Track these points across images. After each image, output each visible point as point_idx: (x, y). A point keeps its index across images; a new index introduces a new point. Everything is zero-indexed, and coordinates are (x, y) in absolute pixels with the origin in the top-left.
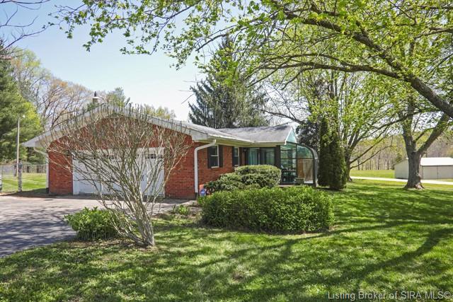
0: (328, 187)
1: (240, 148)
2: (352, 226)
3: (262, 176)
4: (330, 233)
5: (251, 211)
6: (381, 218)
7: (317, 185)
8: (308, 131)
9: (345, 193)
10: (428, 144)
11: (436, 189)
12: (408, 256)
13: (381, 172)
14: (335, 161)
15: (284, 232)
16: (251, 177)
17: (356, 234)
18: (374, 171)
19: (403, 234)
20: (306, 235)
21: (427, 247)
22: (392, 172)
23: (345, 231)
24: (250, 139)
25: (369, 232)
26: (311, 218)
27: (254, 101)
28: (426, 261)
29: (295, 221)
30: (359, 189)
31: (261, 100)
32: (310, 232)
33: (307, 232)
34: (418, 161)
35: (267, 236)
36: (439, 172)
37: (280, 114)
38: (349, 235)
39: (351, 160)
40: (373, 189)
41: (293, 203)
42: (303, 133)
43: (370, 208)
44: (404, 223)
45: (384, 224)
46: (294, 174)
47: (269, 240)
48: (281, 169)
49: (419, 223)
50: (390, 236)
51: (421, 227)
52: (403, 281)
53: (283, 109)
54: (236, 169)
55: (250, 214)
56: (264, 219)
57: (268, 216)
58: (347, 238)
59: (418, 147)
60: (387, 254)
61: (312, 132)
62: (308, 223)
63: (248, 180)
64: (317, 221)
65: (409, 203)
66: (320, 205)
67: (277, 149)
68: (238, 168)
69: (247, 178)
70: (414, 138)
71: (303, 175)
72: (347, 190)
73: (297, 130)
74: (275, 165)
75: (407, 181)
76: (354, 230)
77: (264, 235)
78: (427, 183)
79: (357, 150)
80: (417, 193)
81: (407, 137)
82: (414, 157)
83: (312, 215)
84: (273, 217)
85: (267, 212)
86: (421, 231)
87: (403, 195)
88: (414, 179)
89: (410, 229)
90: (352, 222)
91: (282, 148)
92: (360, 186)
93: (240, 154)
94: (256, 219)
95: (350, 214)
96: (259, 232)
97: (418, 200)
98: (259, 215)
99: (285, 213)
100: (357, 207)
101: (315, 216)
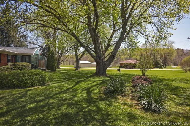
0: (50, 70)
1: (11, 55)
2: (54, 82)
3: (22, 66)
4: (45, 86)
5: (10, 80)
6: (64, 79)
7: (46, 70)
8: (45, 50)
9: (56, 72)
10: (82, 56)
11: (83, 70)
12: (68, 89)
13: (70, 66)
14: (53, 61)
15: (26, 87)
16: (15, 67)
17: (55, 85)
18: (68, 65)
19: (69, 83)
20: (36, 87)
21: (74, 86)
22: (73, 66)
23: (51, 84)
24: (17, 52)
25: (59, 84)
26: (38, 81)
27: (21, 37)
28: (73, 89)
29: (32, 82)
30: (61, 71)
31: (25, 37)
32: (38, 86)
33: (37, 86)
34: (79, 62)
35: (18, 90)
36: (85, 65)
37: (34, 43)
38: (52, 85)
39: (60, 62)
40: (66, 71)
41: (31, 76)
42: (42, 51)
43: (62, 76)
44: (71, 80)
45: (65, 80)
46: (37, 66)
47: (18, 91)
48: (31, 64)
49: (75, 79)
50: (65, 84)
51: (75, 80)
52: (64, 97)
53: (35, 42)
54: (9, 64)
55: (9, 81)
56: (17, 83)
57: (19, 82)
58: (51, 86)
59: (79, 58)
60: (63, 89)
61: (46, 51)
62: (37, 83)
63: (14, 68)
64: (41, 82)
65: (75, 74)
66: (42, 76)
67: (30, 56)
68: (10, 64)
69: (14, 67)
70: (78, 55)
71: (41, 66)
72: (57, 71)
73: (40, 50)
74: (29, 63)
75: (76, 68)
76: (54, 83)
77: (16, 90)
78: (81, 69)
79: (62, 58)
80: (78, 71)
81: (76, 54)
82: (78, 60)
83: (39, 79)
84: (22, 81)
85: (18, 80)
86: (75, 81)
87: (74, 72)
88: (77, 67)
89: (72, 81)
90: (55, 81)
91: (32, 56)
92: (62, 70)
93: (12, 58)
94: (13, 83)
95: (55, 78)
96: (14, 88)
97: (77, 73)
98: (14, 81)
99: (27, 80)
100: (58, 76)
101: (40, 80)
